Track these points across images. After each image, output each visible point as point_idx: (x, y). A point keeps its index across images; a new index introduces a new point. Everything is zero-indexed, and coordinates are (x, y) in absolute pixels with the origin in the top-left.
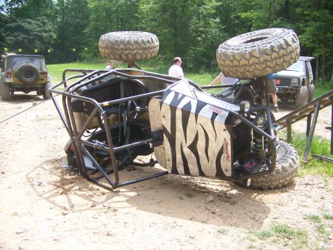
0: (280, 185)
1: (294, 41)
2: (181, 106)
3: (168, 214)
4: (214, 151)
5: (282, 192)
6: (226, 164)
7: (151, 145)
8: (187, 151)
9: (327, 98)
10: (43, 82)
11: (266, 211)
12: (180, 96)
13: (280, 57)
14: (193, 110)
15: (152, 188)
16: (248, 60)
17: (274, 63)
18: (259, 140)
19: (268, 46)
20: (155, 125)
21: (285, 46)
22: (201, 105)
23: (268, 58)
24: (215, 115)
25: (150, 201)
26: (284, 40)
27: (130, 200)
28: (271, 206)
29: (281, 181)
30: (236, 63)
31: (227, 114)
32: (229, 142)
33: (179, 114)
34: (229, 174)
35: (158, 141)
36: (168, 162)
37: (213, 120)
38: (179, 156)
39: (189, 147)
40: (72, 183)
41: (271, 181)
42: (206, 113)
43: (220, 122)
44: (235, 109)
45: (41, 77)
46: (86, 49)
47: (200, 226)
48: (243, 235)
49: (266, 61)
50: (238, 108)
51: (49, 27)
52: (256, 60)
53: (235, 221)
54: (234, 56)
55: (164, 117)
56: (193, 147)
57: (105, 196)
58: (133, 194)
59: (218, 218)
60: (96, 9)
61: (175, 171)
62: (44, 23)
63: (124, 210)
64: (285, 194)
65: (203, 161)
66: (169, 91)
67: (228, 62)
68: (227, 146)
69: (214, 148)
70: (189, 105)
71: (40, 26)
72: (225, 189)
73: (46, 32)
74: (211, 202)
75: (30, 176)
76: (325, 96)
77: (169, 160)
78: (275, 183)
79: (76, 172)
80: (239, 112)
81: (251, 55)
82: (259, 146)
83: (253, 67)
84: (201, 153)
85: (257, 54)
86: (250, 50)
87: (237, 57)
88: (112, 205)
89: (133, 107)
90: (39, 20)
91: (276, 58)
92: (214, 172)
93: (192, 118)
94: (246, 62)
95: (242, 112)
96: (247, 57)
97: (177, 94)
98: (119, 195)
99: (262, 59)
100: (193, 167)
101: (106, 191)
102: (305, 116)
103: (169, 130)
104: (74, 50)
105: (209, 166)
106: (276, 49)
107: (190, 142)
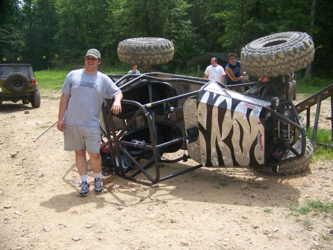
0: (300, 170)
1: (311, 43)
2: (217, 104)
3: (212, 201)
4: (248, 144)
5: (302, 176)
6: (260, 154)
7: (187, 141)
8: (222, 145)
9: (327, 92)
10: (32, 90)
11: (297, 192)
12: (215, 95)
13: (301, 58)
14: (229, 107)
15: (187, 181)
16: (275, 61)
17: (296, 63)
18: (285, 131)
19: (291, 48)
20: (189, 122)
21: (305, 48)
22: (235, 103)
23: (291, 58)
24: (249, 111)
25: (192, 192)
26: (304, 42)
27: (172, 192)
28: (299, 188)
29: (301, 167)
30: (263, 64)
31: (260, 110)
32: (263, 134)
33: (215, 112)
34: (261, 162)
35: (193, 136)
36: (202, 156)
37: (248, 115)
38: (213, 150)
39: (224, 141)
40: (110, 182)
41: (292, 167)
42: (241, 110)
43: (255, 116)
44: (267, 104)
45: (30, 85)
46: (57, 56)
47: (246, 208)
48: (287, 213)
49: (290, 61)
50: (269, 104)
51: (17, 34)
52: (282, 61)
53: (274, 202)
54: (261, 57)
55: (200, 115)
56: (228, 141)
57: (148, 191)
58: (172, 187)
59: (259, 201)
61: (209, 164)
62: (11, 31)
63: (174, 202)
64: (305, 178)
65: (238, 153)
66: (204, 92)
67: (255, 63)
68: (260, 137)
69: (248, 140)
70: (224, 103)
71: (7, 34)
72: (251, 177)
73: (14, 40)
74: (246, 188)
75: (66, 178)
76: (324, 90)
77: (203, 154)
78: (295, 169)
79: (110, 172)
80: (270, 107)
81: (277, 56)
82: (285, 136)
83: (279, 67)
84: (236, 145)
85: (282, 56)
86: (275, 52)
87: (265, 59)
88: (160, 198)
90: (5, 28)
91: (298, 58)
92: (248, 162)
93: (228, 114)
94: (273, 63)
95: (273, 106)
96: (274, 58)
97: (211, 94)
98: (161, 190)
99: (286, 60)
100: (227, 158)
101: (146, 187)
102: (305, 109)
103: (205, 126)
104: (44, 57)
105: (244, 157)
106: (298, 51)
107: (225, 136)
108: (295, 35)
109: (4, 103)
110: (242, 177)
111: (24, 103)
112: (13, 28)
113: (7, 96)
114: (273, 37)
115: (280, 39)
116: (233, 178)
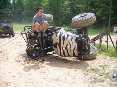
1: (94, 17)
2: (62, 36)
3: (59, 67)
4: (72, 49)
5: (93, 60)
6: (76, 52)
7: (53, 48)
9: (105, 33)
10: (12, 31)
11: (88, 65)
12: (62, 33)
13: (90, 21)
14: (66, 37)
15: (54, 61)
16: (81, 22)
17: (89, 23)
18: (85, 45)
19: (87, 18)
20: (54, 42)
21: (91, 18)
22: (68, 35)
23: (87, 21)
24: (72, 38)
25: (54, 64)
26: (91, 16)
27: (48, 64)
28: (90, 64)
29: (92, 57)
30: (78, 23)
31: (76, 38)
32: (77, 46)
33: (62, 38)
34: (77, 55)
35: (56, 47)
36: (59, 53)
37: (72, 40)
38: (62, 51)
39: (65, 48)
40: (29, 60)
41: (89, 57)
42: (70, 38)
43: (74, 40)
44: (78, 36)
45: (11, 29)
46: (23, 19)
47: (69, 69)
48: (82, 71)
49: (86, 22)
50: (79, 36)
51: (10, 12)
52: (84, 22)
53: (79, 68)
54: (77, 21)
55: (57, 39)
56: (66, 48)
57: (40, 64)
58: (48, 63)
59: (74, 67)
60: (26, 5)
61: (61, 55)
62: (8, 11)
63: (47, 67)
64: (93, 61)
65: (69, 52)
66: (58, 32)
67: (75, 23)
68: (76, 47)
69: (72, 48)
70: (65, 36)
71: (6, 12)
72: (76, 60)
73: (9, 14)
74: (72, 63)
75: (16, 59)
77: (59, 52)
78: (90, 58)
79: (30, 57)
80: (79, 37)
82: (85, 47)
83: (83, 24)
84: (69, 49)
85: (84, 21)
86: (81, 19)
87: (78, 22)
88: (43, 66)
89: (48, 37)
90: (6, 9)
92: (72, 55)
93: (66, 39)
94: (81, 23)
95: (80, 37)
96: (81, 21)
97: (61, 33)
98: (44, 63)
99: (85, 22)
100: (66, 54)
101: (40, 62)
103: (59, 43)
104: (19, 20)
105: (71, 53)
106: (89, 19)
107: (65, 46)
108: (89, 14)
109: (2, 35)
110: (72, 60)
111: (10, 35)
112: (9, 10)
113: (3, 33)
114: (83, 14)
115: (85, 15)
116: (69, 60)
